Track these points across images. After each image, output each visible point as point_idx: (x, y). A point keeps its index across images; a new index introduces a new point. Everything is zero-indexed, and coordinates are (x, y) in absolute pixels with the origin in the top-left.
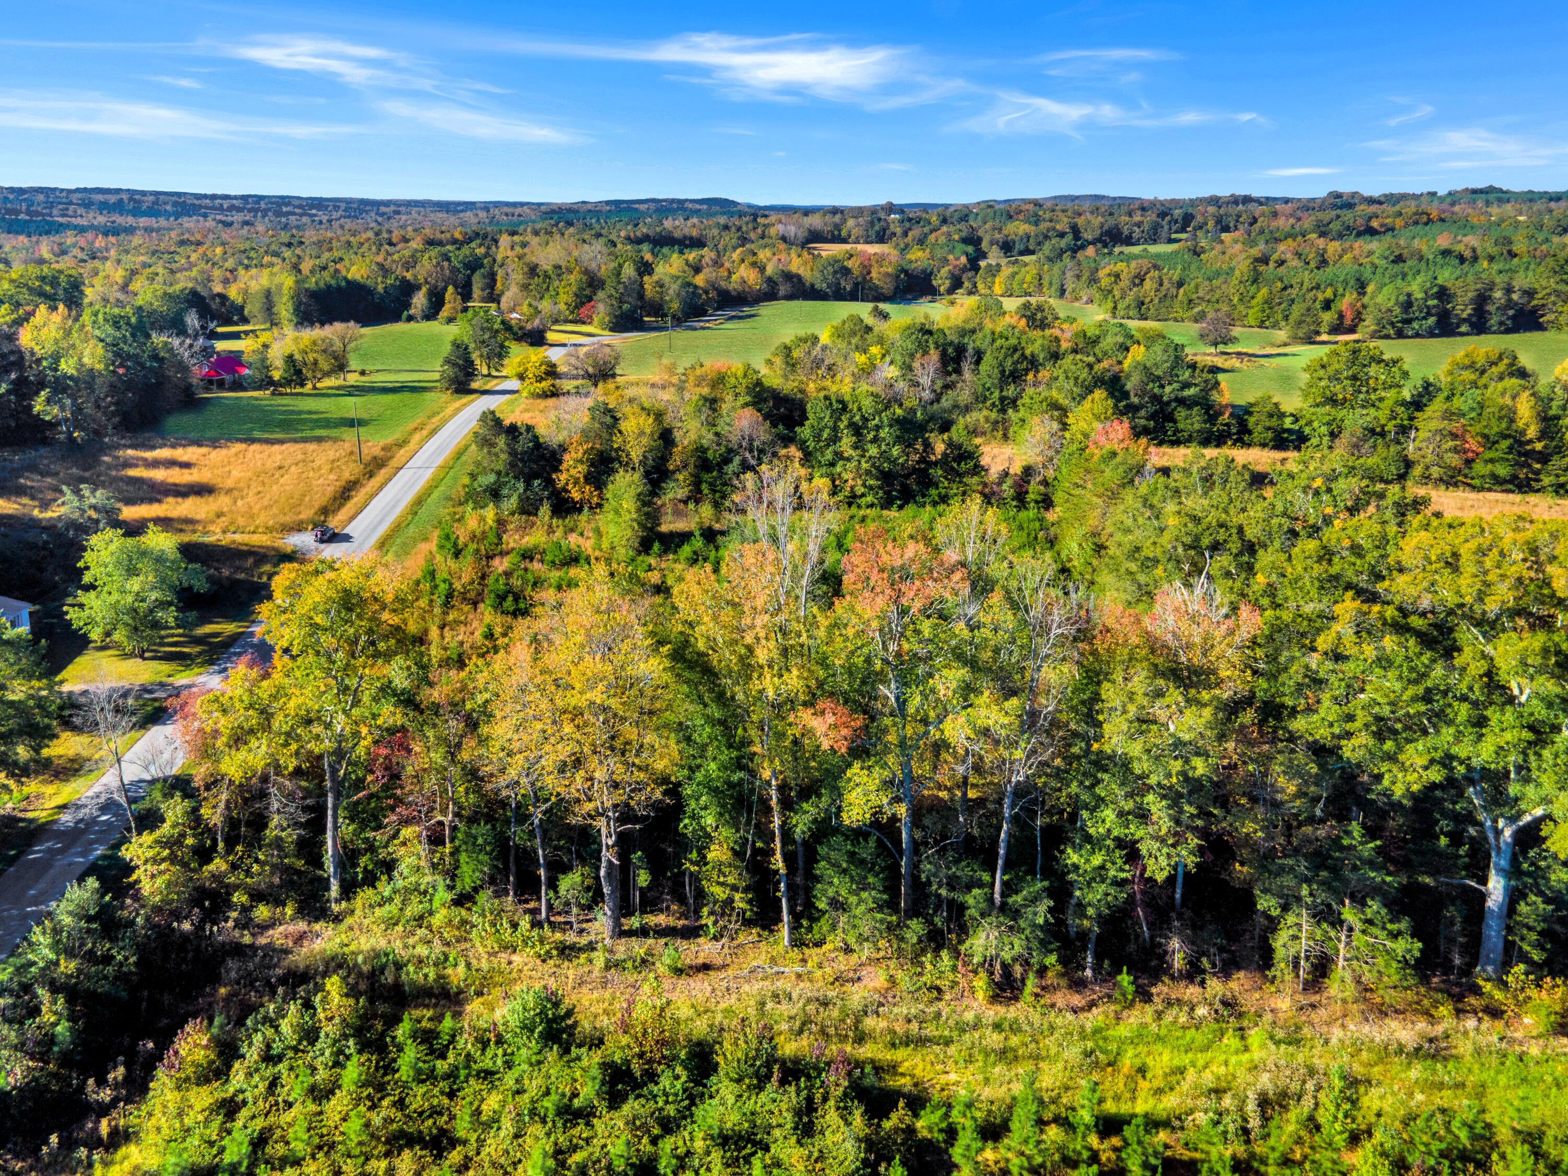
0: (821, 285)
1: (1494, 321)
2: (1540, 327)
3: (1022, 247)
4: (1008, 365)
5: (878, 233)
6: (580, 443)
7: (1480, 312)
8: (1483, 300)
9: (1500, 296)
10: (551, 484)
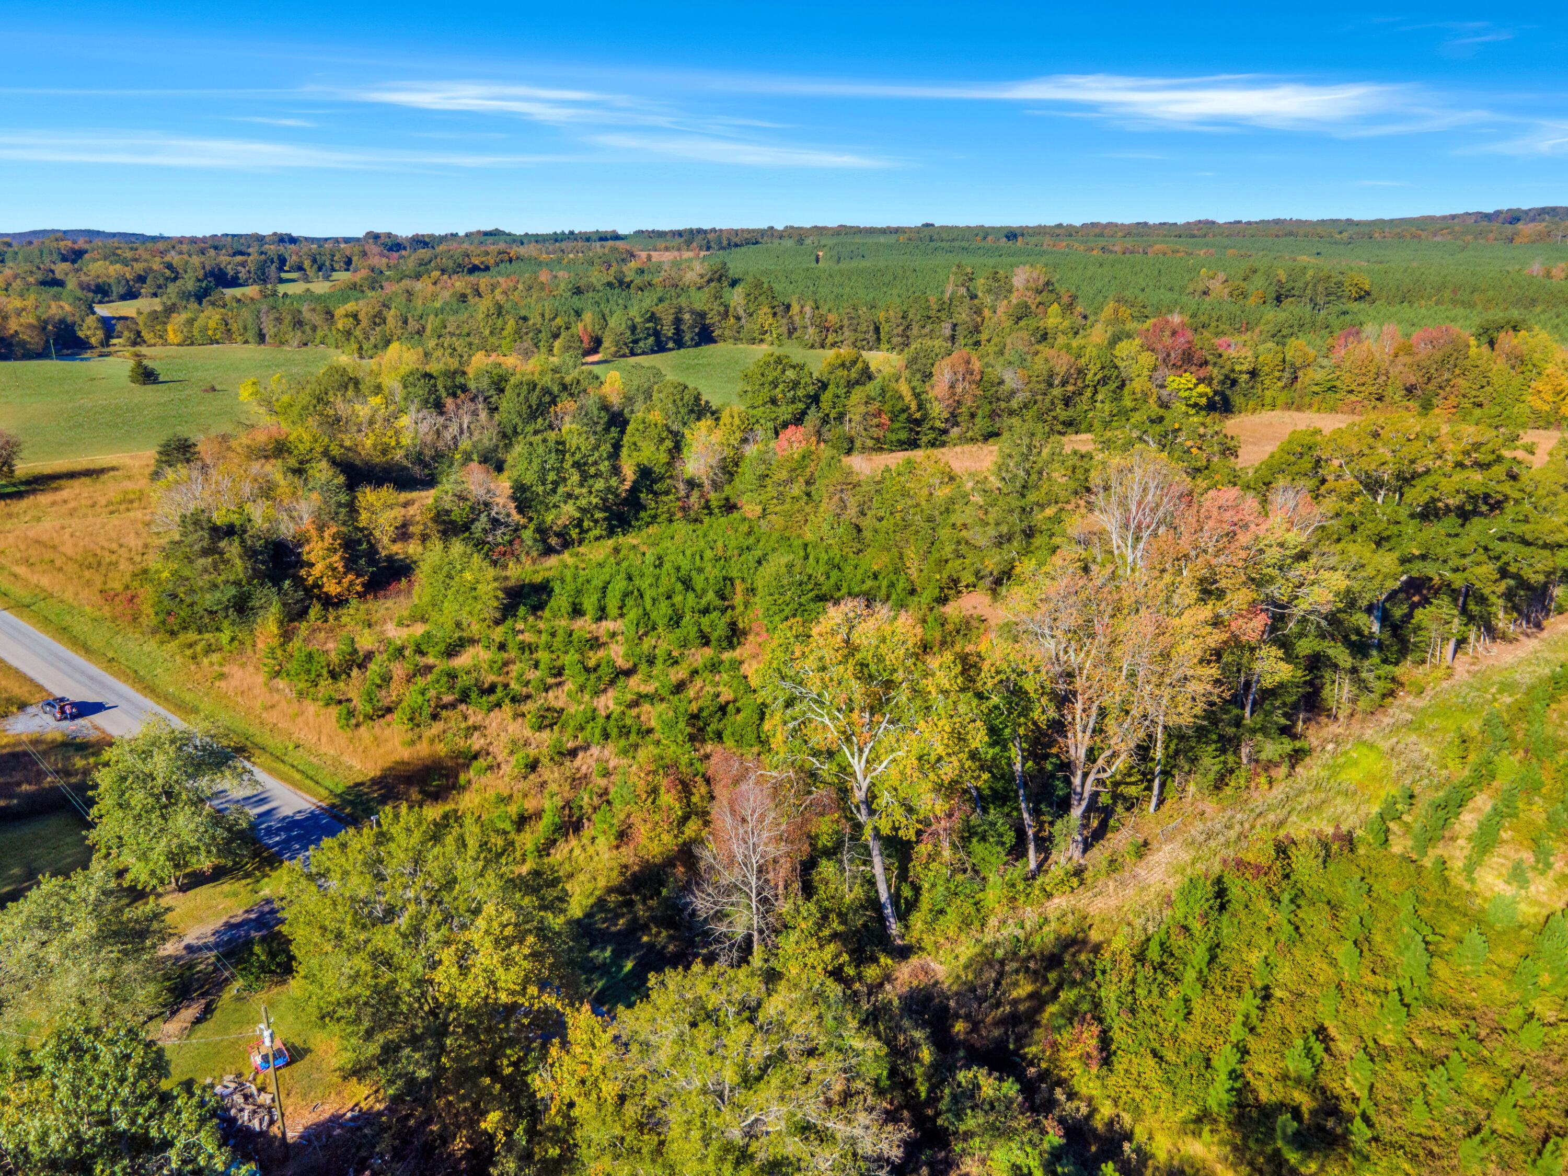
1: (687, 338)
2: (715, 342)
4: (534, 401)
6: (321, 529)
7: (678, 332)
8: (678, 321)
9: (687, 316)
10: (299, 582)
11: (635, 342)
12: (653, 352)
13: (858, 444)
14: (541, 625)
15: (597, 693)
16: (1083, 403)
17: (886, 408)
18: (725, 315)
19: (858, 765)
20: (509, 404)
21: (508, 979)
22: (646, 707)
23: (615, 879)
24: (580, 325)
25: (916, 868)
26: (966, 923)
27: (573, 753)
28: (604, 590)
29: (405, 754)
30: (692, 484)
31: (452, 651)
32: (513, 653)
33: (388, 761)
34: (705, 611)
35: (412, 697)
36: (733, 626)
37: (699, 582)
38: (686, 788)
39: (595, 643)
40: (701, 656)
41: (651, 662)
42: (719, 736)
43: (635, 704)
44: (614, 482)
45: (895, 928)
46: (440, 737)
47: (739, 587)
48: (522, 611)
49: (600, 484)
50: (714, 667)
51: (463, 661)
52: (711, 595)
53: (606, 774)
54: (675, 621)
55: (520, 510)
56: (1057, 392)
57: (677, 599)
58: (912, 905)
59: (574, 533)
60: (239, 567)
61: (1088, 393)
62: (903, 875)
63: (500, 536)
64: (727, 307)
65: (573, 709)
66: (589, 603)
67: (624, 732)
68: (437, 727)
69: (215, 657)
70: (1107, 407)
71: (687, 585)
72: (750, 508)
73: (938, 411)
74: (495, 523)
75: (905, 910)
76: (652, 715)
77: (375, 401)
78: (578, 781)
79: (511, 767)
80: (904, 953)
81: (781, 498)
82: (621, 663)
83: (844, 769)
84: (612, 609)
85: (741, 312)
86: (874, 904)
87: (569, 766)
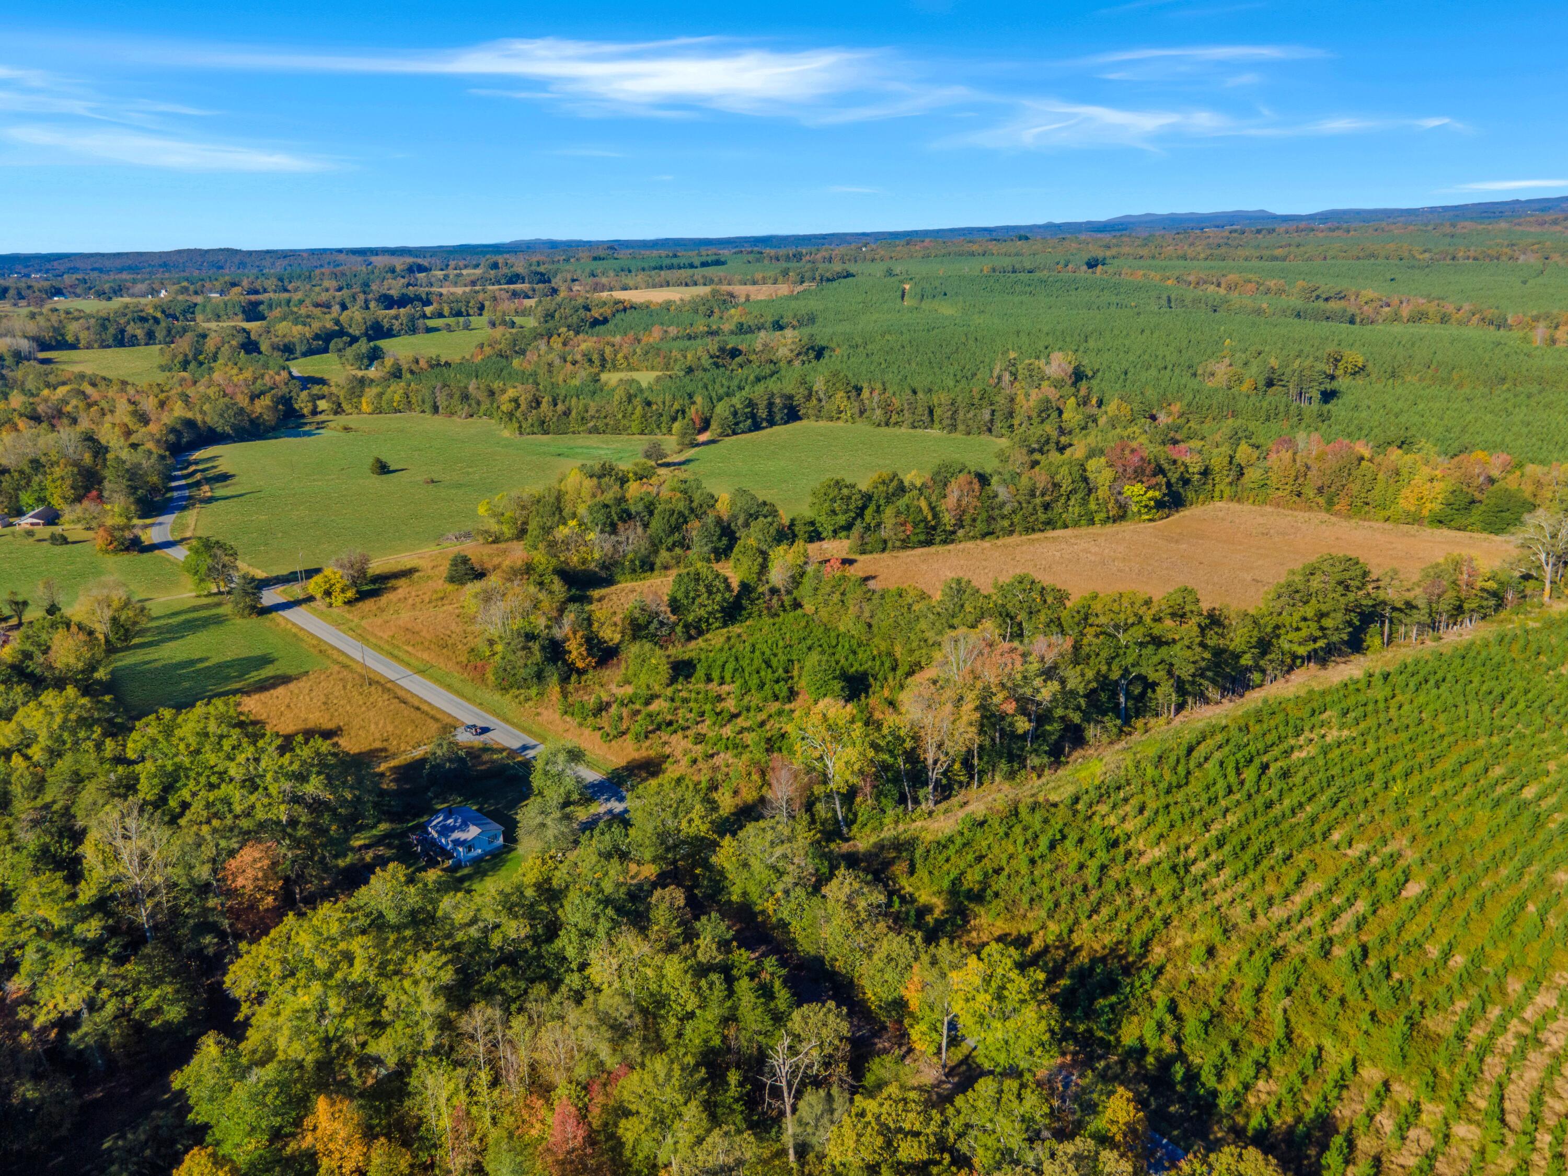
0: (221, 426)
1: (778, 418)
2: (799, 418)
3: (304, 348)
4: (673, 522)
5: (115, 337)
6: (575, 633)
7: (771, 413)
8: (770, 405)
9: (778, 401)
10: (565, 662)
11: (737, 424)
12: (750, 431)
13: (890, 544)
14: (690, 686)
15: (722, 726)
16: (1058, 507)
17: (911, 518)
18: (809, 397)
19: (830, 765)
20: (657, 524)
21: (703, 828)
22: (746, 734)
23: (733, 810)
24: (693, 408)
25: (855, 807)
26: (874, 829)
27: (712, 756)
28: (723, 667)
29: (636, 755)
30: (774, 591)
31: (647, 703)
32: (678, 704)
33: (630, 758)
34: (777, 682)
35: (635, 728)
36: (791, 690)
37: (774, 662)
38: (763, 773)
39: (720, 698)
40: (775, 706)
41: (748, 710)
42: (780, 749)
43: (740, 732)
44: (727, 595)
45: (845, 830)
46: (650, 747)
47: (796, 666)
48: (681, 679)
49: (718, 598)
50: (780, 713)
51: (654, 707)
52: (781, 671)
53: (728, 766)
54: (762, 686)
55: (674, 612)
56: (1038, 501)
57: (763, 673)
58: (853, 822)
59: (704, 626)
60: (538, 656)
61: (1063, 500)
62: (850, 810)
63: (665, 631)
64: (810, 390)
65: (711, 734)
66: (715, 675)
67: (736, 746)
68: (648, 743)
69: (530, 703)
70: (1077, 510)
71: (768, 665)
72: (809, 607)
73: (948, 519)
74: (662, 624)
75: (850, 823)
76: (750, 738)
77: (573, 523)
78: (715, 769)
79: (685, 761)
80: (847, 840)
81: (826, 603)
82: (734, 710)
83: (826, 766)
84: (728, 679)
85: (822, 395)
86: (837, 821)
87: (711, 762)
